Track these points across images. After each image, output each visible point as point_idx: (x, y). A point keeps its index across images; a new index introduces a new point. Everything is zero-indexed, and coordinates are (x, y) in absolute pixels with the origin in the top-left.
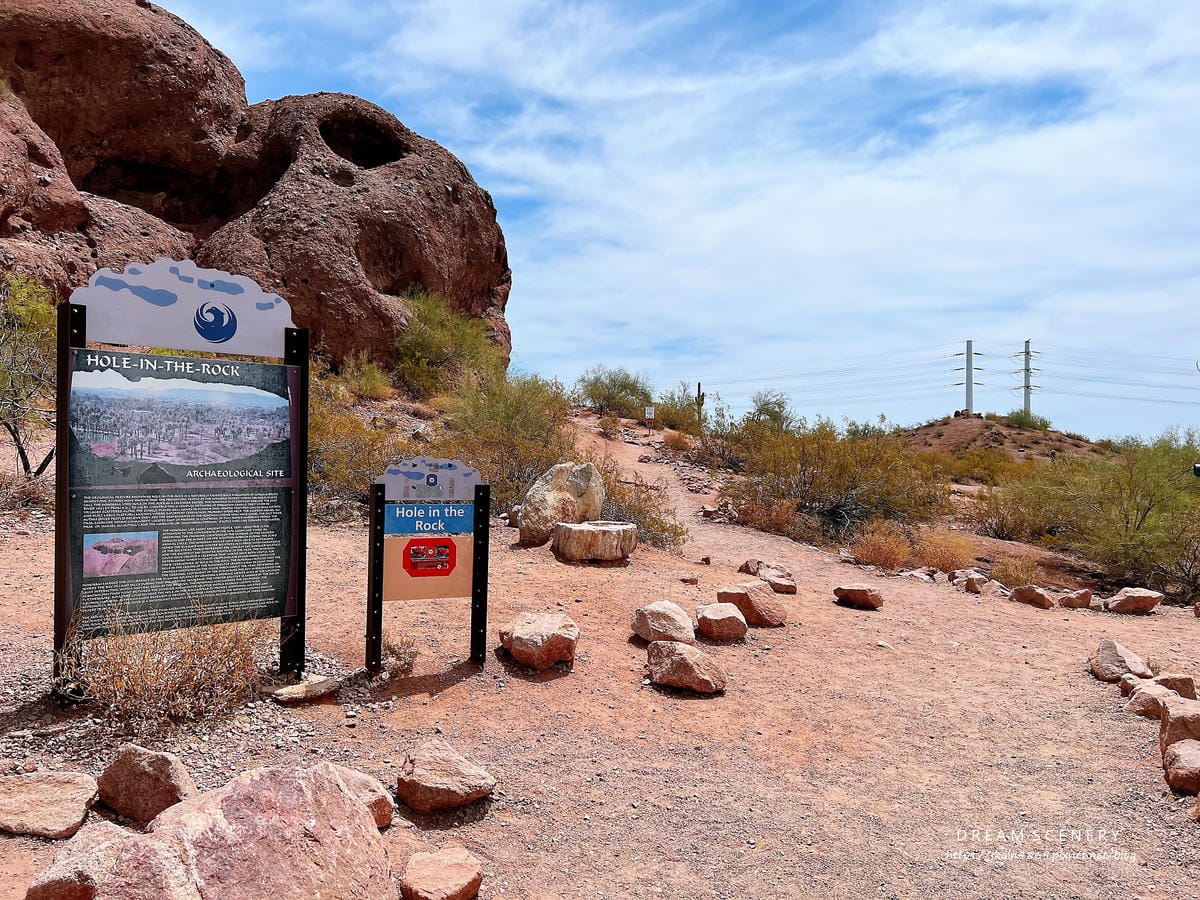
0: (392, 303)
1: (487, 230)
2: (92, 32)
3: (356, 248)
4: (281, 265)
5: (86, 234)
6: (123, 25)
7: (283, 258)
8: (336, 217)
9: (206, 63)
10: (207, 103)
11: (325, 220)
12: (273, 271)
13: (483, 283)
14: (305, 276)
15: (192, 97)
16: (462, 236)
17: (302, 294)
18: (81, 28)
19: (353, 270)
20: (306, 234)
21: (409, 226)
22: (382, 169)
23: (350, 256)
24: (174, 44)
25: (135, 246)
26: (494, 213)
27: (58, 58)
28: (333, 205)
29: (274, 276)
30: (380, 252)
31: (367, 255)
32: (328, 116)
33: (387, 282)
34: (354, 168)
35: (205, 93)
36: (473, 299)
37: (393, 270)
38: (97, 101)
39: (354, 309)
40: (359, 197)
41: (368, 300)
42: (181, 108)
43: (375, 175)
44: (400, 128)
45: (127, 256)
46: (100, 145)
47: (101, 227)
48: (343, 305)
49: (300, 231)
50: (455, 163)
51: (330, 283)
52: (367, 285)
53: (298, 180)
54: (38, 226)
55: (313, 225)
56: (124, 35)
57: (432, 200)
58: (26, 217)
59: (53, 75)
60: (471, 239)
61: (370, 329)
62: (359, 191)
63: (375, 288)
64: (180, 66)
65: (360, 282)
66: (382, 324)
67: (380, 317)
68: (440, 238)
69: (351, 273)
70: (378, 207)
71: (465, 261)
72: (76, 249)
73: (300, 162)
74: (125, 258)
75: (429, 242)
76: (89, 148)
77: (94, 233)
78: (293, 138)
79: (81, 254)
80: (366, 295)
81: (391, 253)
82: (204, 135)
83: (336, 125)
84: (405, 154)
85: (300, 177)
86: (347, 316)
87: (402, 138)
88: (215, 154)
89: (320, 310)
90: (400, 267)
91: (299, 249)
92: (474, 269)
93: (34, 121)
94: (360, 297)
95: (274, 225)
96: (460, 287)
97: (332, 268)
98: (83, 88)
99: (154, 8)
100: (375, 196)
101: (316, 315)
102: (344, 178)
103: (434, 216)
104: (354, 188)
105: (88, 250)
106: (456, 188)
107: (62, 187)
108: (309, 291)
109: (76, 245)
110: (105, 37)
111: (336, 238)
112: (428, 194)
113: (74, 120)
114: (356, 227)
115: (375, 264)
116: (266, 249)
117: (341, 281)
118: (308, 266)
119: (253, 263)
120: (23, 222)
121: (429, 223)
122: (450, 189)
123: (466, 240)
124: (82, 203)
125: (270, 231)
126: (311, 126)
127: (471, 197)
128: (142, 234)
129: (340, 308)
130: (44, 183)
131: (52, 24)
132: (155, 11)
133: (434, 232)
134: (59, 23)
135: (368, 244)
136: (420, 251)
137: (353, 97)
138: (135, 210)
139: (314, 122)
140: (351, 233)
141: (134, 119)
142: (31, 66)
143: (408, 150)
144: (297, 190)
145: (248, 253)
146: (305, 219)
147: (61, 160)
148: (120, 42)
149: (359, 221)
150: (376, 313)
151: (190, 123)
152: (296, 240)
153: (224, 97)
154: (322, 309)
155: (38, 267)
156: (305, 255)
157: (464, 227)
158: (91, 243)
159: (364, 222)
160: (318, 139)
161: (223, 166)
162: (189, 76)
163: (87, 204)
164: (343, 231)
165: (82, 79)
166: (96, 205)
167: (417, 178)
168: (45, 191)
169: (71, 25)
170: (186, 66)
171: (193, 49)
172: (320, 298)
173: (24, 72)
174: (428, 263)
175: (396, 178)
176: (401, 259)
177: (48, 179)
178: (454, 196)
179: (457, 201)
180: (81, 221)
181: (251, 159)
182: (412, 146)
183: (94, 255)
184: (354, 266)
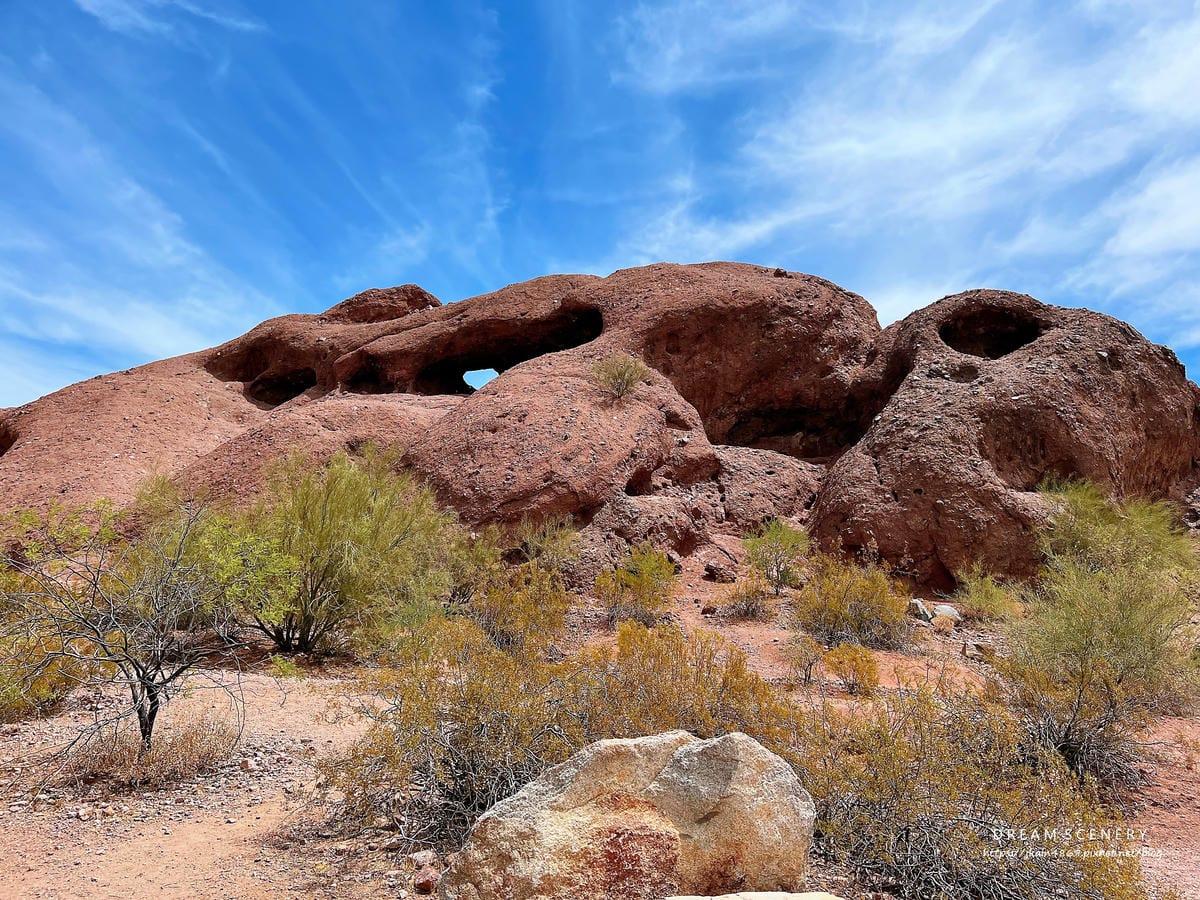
0: (1032, 501)
1: (1173, 392)
2: (722, 308)
3: (980, 444)
4: (890, 479)
5: (718, 482)
6: (750, 295)
7: (893, 471)
8: (952, 415)
9: (828, 305)
10: (832, 341)
11: (939, 421)
12: (882, 487)
13: (1181, 459)
14: (918, 486)
15: (816, 338)
16: (1134, 403)
17: (916, 506)
18: (714, 308)
19: (974, 470)
20: (917, 441)
21: (1048, 408)
22: (1016, 354)
23: (971, 454)
24: (799, 298)
25: (760, 485)
26: (1182, 370)
27: (698, 338)
28: (948, 404)
29: (884, 491)
30: (1014, 444)
31: (998, 451)
32: (948, 317)
33: (1029, 477)
34: (976, 360)
35: (827, 333)
36: (1168, 480)
37: (1035, 463)
38: (732, 364)
39: (980, 515)
40: (981, 389)
41: (999, 501)
42: (807, 351)
43: (1005, 363)
44: (1037, 306)
45: (752, 495)
46: (738, 403)
47: (730, 473)
48: (965, 511)
49: (910, 439)
50: (1112, 325)
51: (947, 488)
52: (998, 483)
53: (912, 387)
54: (678, 481)
55: (925, 429)
56: (749, 303)
57: (1081, 373)
58: (668, 475)
59: (695, 353)
60: (1149, 408)
61: (1005, 536)
62: (981, 383)
63: (1013, 486)
64: (802, 315)
65: (985, 482)
66: (1021, 527)
67: (1018, 520)
68: (1096, 414)
69: (972, 474)
70: (1004, 395)
71: (1143, 435)
72: (709, 497)
73: (917, 369)
74: (749, 498)
75: (1077, 420)
76: (729, 407)
77: (724, 480)
78: (911, 347)
79: (711, 501)
80: (995, 496)
81: (1029, 442)
82: (830, 369)
83: (959, 325)
84: (1045, 332)
85: (914, 385)
86: (972, 524)
87: (1036, 315)
88: (840, 384)
89: (937, 521)
90: (1043, 457)
91: (910, 457)
92: (1160, 443)
93: (680, 393)
94: (987, 499)
95: (883, 438)
96: (1141, 469)
97: (948, 471)
98: (720, 357)
99: (789, 275)
100: (1001, 384)
101: (933, 527)
102: (967, 373)
103: (1085, 390)
104: (975, 382)
105: (718, 495)
106: (1113, 353)
107: (698, 443)
108: (924, 501)
109: (709, 493)
110: (733, 310)
111: (953, 438)
112: (1074, 367)
113: (714, 387)
114: (977, 422)
115: (1010, 459)
116: (876, 465)
117: (960, 484)
118: (921, 473)
119: (861, 482)
120: (664, 480)
121: (1077, 399)
122: (1105, 354)
123: (1141, 407)
124: (714, 455)
125: (881, 444)
126: (931, 332)
127: (1142, 358)
128: (767, 473)
129: (963, 515)
130: (683, 444)
131: (691, 312)
132: (790, 277)
133: (1087, 409)
134: (696, 309)
135: (997, 437)
136: (1068, 434)
137: (979, 291)
138: (762, 452)
139: (933, 326)
140: (972, 430)
141: (765, 372)
142: (677, 350)
143: (1048, 326)
144: (910, 397)
145: (856, 472)
146: (916, 426)
147: (699, 422)
148: (746, 310)
149: (981, 415)
150: (1011, 516)
151: (817, 363)
152: (906, 449)
153: (851, 331)
154: (940, 519)
155: (661, 516)
156: (916, 463)
157: (1134, 394)
158: (721, 489)
159: (986, 415)
160: (937, 342)
161: (850, 394)
162: (812, 320)
163: (718, 456)
164: (961, 430)
165: (718, 349)
166: (726, 454)
167: (1058, 353)
168: (682, 450)
169: (705, 308)
170: (807, 312)
171: (816, 297)
172: (936, 508)
173: (675, 358)
174: (1081, 446)
175: (1030, 359)
176: (1043, 447)
177: (686, 439)
178: (1114, 360)
179: (1118, 366)
180: (712, 470)
181: (876, 381)
182: (1053, 321)
183: (722, 500)
184: (976, 465)
